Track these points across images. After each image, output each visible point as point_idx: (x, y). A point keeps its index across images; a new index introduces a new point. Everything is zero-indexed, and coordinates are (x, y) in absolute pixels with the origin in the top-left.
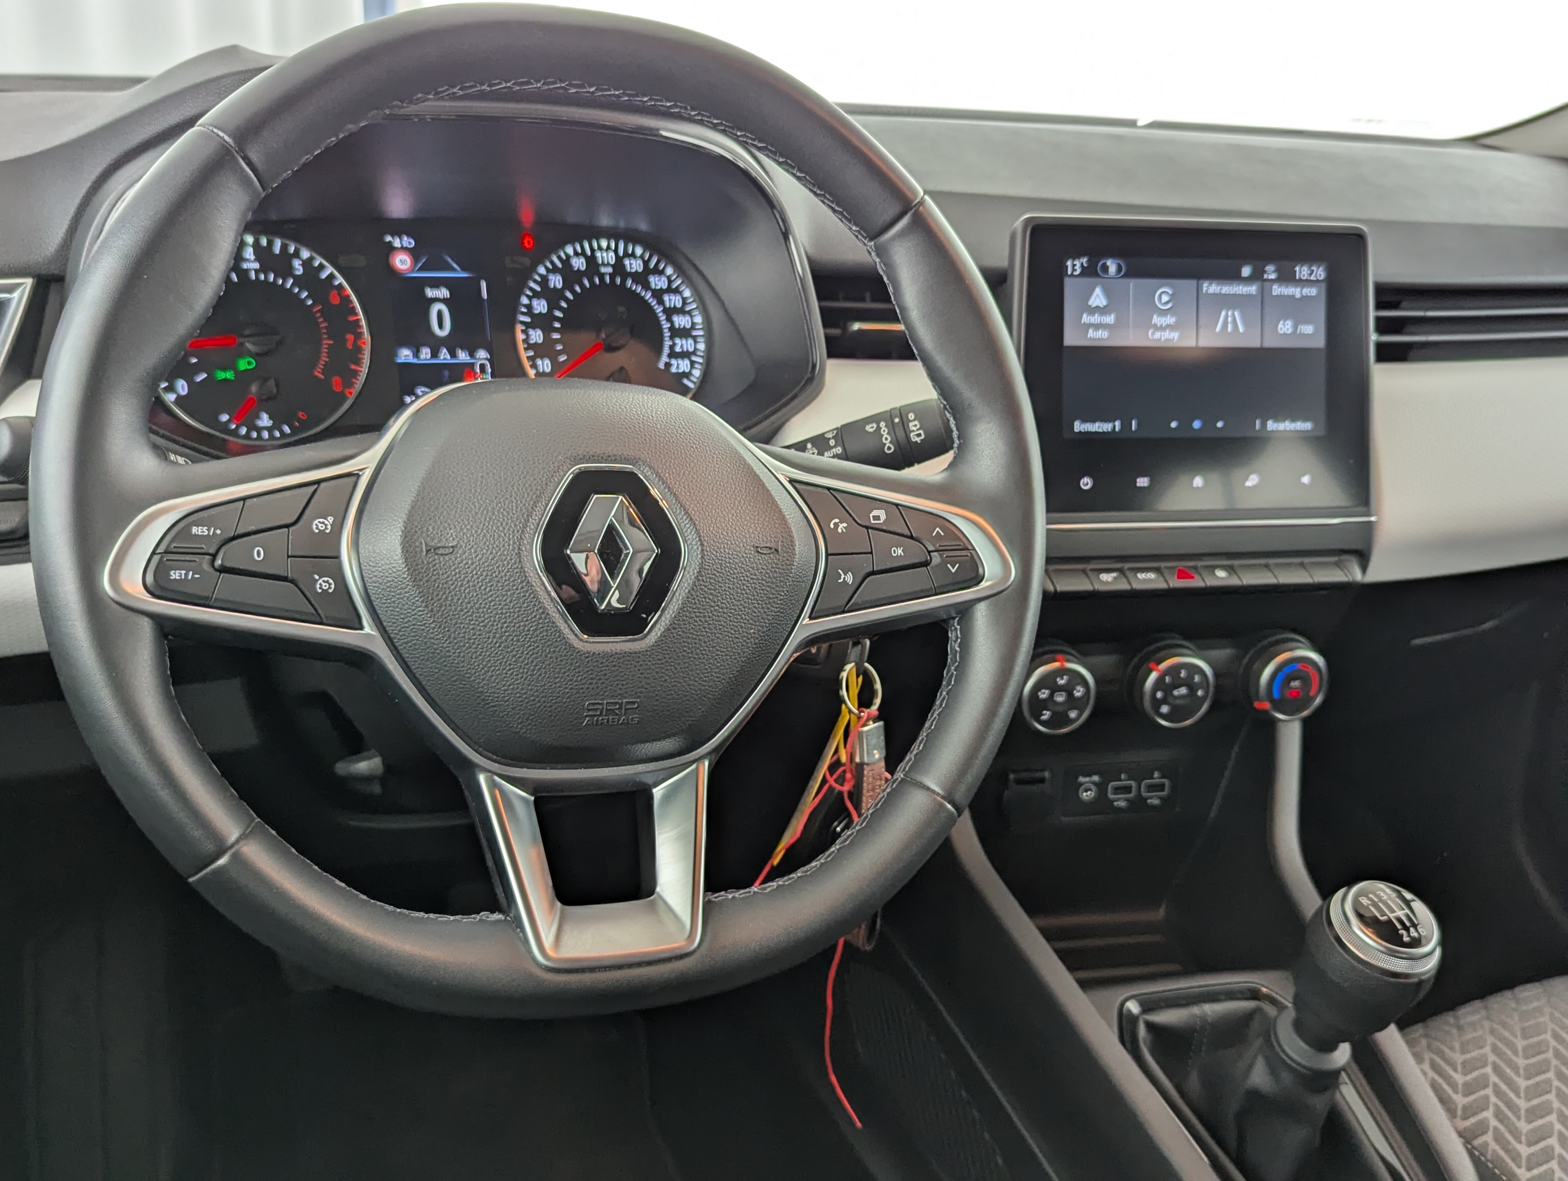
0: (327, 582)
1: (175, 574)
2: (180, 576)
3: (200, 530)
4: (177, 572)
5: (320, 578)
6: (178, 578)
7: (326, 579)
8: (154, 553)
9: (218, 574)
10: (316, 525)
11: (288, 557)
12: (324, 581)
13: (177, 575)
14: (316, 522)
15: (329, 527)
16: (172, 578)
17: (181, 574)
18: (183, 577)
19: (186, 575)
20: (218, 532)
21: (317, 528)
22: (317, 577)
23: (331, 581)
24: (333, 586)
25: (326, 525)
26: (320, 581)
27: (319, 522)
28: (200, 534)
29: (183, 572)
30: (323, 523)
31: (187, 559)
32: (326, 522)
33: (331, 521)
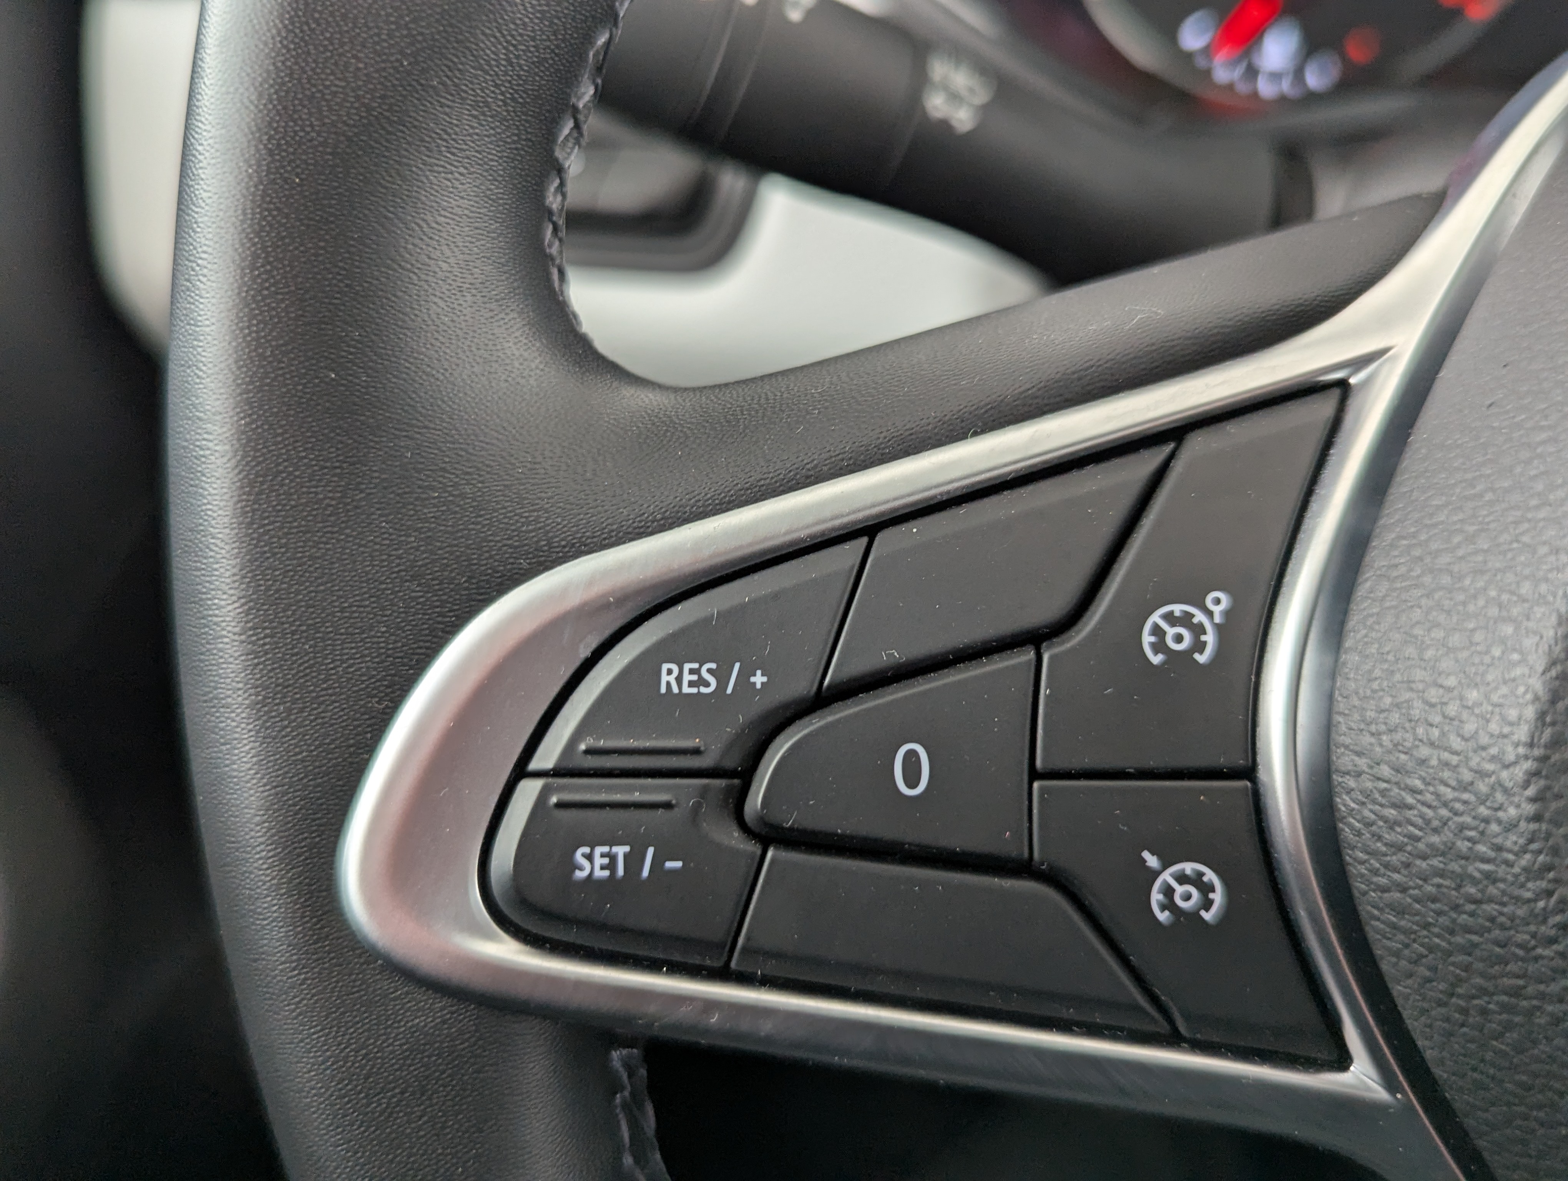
0: (1197, 881)
1: (589, 857)
2: (611, 866)
3: (687, 677)
4: (599, 850)
5: (1165, 866)
6: (600, 874)
7: (1189, 867)
8: (520, 772)
9: (752, 848)
10: (1157, 631)
11: (1034, 775)
12: (1182, 879)
13: (599, 861)
14: (1156, 618)
15: (1210, 638)
16: (580, 875)
17: (613, 858)
18: (621, 872)
19: (634, 861)
20: (759, 679)
21: (1160, 646)
22: (1152, 861)
23: (1210, 876)
24: (1218, 897)
25: (1199, 630)
26: (1167, 876)
27: (1170, 618)
28: (686, 690)
29: (621, 851)
30: (1186, 620)
31: (637, 796)
32: (1199, 617)
33: (1217, 610)
